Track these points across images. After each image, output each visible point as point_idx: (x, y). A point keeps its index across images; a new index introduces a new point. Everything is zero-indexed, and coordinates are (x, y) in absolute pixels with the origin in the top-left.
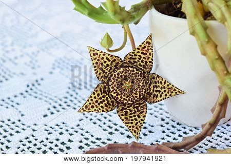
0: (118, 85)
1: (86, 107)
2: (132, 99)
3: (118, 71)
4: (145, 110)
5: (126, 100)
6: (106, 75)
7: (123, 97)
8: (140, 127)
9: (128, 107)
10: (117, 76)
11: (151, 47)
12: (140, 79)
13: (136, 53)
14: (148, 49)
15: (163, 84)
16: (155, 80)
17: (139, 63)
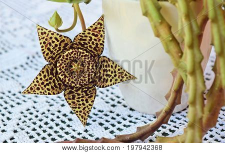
0: (66, 66)
1: (31, 89)
2: (80, 82)
3: (67, 53)
4: (94, 95)
5: (74, 83)
6: (54, 56)
7: (71, 80)
8: (87, 112)
10: (65, 57)
11: (102, 29)
12: (90, 61)
13: (86, 34)
14: (100, 31)
15: (114, 68)
16: (105, 64)
17: (89, 45)
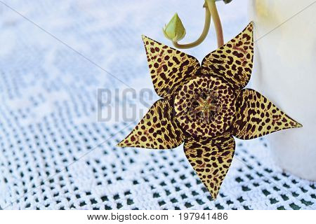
0: (189, 104)
1: (133, 139)
2: (211, 130)
3: (191, 82)
4: (231, 150)
5: (201, 131)
6: (170, 87)
7: (197, 126)
8: (220, 177)
9: (203, 143)
10: (188, 89)
11: (250, 45)
12: (227, 96)
13: (224, 53)
14: (246, 48)
15: (266, 108)
16: (252, 101)
17: (227, 70)
